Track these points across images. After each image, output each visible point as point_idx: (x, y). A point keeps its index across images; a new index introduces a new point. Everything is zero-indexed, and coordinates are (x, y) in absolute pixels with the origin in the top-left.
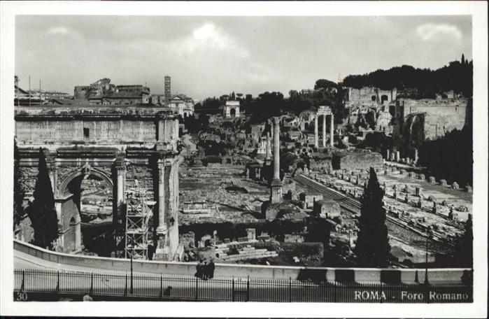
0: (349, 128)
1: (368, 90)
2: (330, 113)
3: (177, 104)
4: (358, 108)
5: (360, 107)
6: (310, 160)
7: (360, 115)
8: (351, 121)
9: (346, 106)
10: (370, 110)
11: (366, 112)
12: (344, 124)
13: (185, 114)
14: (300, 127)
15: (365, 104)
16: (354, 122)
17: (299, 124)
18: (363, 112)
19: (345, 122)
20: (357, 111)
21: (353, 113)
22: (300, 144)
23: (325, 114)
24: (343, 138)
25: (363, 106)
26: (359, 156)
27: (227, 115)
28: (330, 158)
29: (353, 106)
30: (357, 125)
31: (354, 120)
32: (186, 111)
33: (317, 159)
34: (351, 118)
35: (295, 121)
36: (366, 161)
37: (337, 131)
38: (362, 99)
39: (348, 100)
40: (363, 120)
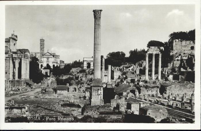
0: (173, 70)
1: (188, 42)
2: (158, 52)
3: (48, 58)
4: (180, 55)
5: (182, 54)
6: (141, 88)
7: (182, 60)
8: (174, 66)
9: (171, 54)
10: (190, 56)
11: (186, 58)
12: (169, 68)
13: (54, 66)
14: (135, 72)
15: (185, 52)
16: (177, 66)
17: (135, 69)
18: (184, 58)
19: (170, 66)
20: (180, 57)
21: (176, 59)
22: (134, 80)
23: (154, 53)
24: (168, 76)
25: (184, 53)
26: (183, 86)
27: (84, 67)
28: (158, 87)
29: (177, 53)
30: (179, 68)
31: (177, 64)
32: (54, 64)
33: (146, 87)
34: (175, 62)
35: (132, 67)
36: (188, 90)
37: (164, 72)
38: (183, 48)
39: (172, 49)
40: (184, 64)
